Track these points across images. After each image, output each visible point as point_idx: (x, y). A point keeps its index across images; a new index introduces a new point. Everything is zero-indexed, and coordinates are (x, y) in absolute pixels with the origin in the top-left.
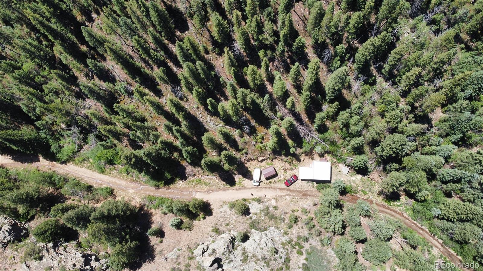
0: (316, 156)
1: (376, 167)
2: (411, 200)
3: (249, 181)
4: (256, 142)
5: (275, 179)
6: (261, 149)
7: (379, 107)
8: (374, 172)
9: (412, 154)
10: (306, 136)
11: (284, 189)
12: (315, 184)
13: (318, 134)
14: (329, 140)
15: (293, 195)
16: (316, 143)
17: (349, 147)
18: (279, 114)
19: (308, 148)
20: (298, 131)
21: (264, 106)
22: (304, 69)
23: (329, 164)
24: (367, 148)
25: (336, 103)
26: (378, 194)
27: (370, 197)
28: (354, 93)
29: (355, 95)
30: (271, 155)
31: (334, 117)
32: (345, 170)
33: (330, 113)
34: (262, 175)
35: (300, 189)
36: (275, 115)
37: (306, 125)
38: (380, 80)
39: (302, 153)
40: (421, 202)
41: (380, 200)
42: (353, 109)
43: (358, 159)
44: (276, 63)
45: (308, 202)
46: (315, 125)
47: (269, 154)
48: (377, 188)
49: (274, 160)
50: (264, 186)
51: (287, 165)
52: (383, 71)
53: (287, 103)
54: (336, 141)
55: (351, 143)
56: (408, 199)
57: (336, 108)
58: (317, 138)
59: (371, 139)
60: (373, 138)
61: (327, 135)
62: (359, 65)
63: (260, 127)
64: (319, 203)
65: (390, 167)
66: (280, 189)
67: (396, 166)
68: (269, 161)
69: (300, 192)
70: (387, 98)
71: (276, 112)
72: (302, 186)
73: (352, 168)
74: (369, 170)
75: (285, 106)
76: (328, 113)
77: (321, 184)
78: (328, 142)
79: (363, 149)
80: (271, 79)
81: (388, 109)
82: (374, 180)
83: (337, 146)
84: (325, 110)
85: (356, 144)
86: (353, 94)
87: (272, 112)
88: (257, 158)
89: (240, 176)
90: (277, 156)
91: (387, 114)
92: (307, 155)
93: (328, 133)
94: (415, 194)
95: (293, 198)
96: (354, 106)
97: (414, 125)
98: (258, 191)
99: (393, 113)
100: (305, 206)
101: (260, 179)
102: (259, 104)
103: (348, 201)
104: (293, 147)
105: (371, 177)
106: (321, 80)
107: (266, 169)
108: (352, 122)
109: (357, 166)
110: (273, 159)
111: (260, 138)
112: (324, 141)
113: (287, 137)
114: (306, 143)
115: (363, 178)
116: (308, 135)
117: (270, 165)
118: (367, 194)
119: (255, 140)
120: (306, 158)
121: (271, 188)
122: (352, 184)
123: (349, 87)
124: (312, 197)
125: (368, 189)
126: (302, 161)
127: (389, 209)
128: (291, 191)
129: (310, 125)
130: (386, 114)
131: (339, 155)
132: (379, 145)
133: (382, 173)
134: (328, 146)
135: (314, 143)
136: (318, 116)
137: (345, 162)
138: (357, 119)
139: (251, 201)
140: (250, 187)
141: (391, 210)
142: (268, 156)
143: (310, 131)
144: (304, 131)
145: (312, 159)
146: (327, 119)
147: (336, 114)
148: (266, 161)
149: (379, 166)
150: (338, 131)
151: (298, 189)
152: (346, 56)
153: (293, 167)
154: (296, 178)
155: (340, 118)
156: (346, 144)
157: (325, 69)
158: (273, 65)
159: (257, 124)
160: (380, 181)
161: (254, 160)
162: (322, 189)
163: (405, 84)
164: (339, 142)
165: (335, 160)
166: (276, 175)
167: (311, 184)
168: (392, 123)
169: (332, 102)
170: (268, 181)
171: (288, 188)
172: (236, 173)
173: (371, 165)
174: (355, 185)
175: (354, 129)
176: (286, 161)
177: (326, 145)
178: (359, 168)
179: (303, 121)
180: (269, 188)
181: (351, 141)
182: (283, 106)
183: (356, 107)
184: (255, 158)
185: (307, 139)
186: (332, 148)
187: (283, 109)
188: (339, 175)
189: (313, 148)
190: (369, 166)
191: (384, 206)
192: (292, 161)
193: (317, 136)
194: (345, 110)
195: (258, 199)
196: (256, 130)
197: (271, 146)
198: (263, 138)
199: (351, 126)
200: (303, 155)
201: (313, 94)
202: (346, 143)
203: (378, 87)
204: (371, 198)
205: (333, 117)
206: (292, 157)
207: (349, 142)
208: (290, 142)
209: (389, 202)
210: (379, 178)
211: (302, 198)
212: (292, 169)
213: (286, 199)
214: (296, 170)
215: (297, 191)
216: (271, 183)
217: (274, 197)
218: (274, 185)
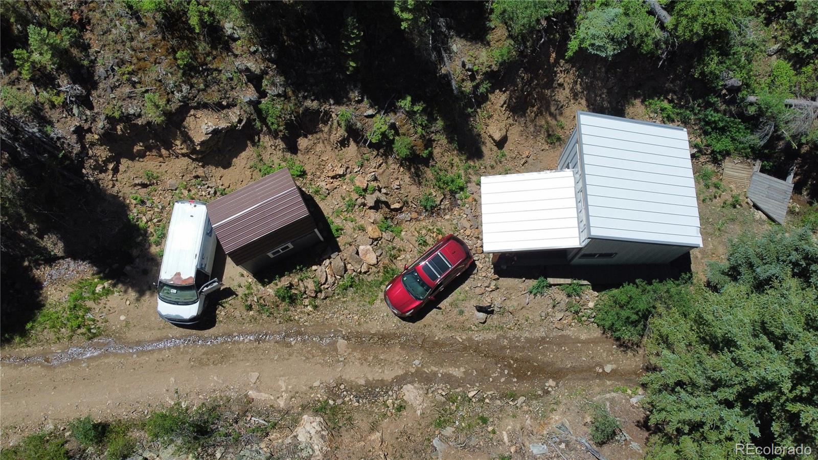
5: (321, 271)
11: (384, 339)
12: (590, 296)
15: (448, 379)
32: (768, 192)
35: (491, 336)
45: (556, 417)
49: (302, 141)
50: (247, 328)
51: (399, 182)
66: (358, 340)
69: (494, 353)
89: (83, 270)
95: (450, 398)
98: (201, 363)
120: (516, 129)
124: (580, 386)
126: (490, 148)
128: (431, 347)
145: (550, 135)
151: (477, 337)
153: (436, 195)
166: (323, 245)
167: (561, 297)
170: (270, 290)
171: (410, 328)
172: (53, 244)
192: (428, 146)
211: (514, 397)
212: (433, 210)
213: (400, 408)
214: (456, 211)
215: (477, 350)
216: (293, 300)
217: (321, 396)
218: (318, 316)
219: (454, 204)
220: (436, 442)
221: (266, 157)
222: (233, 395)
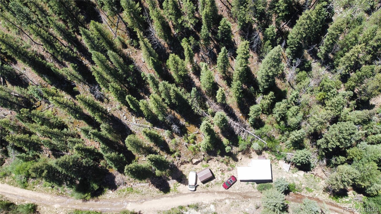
0: (253, 154)
1: (319, 161)
2: (359, 195)
3: (184, 185)
4: (188, 143)
5: (212, 182)
6: (194, 150)
7: (319, 95)
8: (317, 167)
9: (359, 145)
10: (241, 133)
11: (222, 192)
12: (256, 185)
13: (254, 130)
14: (266, 136)
15: (233, 199)
16: (253, 140)
17: (289, 141)
18: (210, 110)
19: (244, 145)
20: (232, 128)
21: (192, 101)
22: (232, 59)
23: (268, 161)
24: (307, 142)
25: (271, 93)
26: (324, 191)
27: (315, 195)
28: (289, 82)
29: (290, 84)
30: (205, 156)
31: (269, 110)
32: (286, 167)
33: (264, 106)
34: (198, 179)
35: (240, 191)
36: (205, 112)
37: (240, 121)
38: (315, 65)
39: (239, 152)
40: (372, 197)
41: (326, 197)
42: (289, 99)
43: (299, 155)
44: (201, 53)
45: (250, 205)
46: (250, 120)
47: (204, 155)
48: (322, 184)
49: (209, 161)
50: (201, 191)
51: (224, 166)
52: (319, 54)
53: (217, 97)
54: (273, 137)
55: (290, 138)
56: (356, 194)
57: (271, 99)
58: (253, 135)
59: (313, 131)
60: (315, 130)
61: (263, 129)
62: (292, 48)
63: (191, 126)
64: (262, 206)
65: (336, 160)
66: (219, 192)
67: (342, 158)
68: (204, 163)
69: (240, 194)
70: (325, 83)
71: (205, 108)
72: (241, 187)
73: (292, 165)
74: (312, 165)
75: (216, 101)
76: (263, 106)
77: (262, 184)
78: (265, 138)
79: (303, 143)
80: (197, 72)
81: (328, 95)
82: (318, 176)
83: (274, 142)
84: (259, 103)
85: (296, 137)
86: (288, 84)
87: (203, 109)
88: (191, 161)
89: (175, 181)
90: (212, 157)
91: (327, 102)
92: (243, 154)
93: (264, 128)
94: (365, 189)
95: (233, 202)
96: (289, 97)
97: (359, 112)
98: (194, 197)
99: (334, 100)
100: (247, 210)
101: (196, 183)
102: (187, 100)
103: (292, 201)
104: (229, 145)
105: (315, 173)
106: (252, 70)
107: (201, 171)
108: (289, 113)
109: (299, 162)
110: (208, 160)
111: (192, 138)
112: (261, 137)
113: (221, 136)
114: (242, 140)
115: (306, 174)
116: (244, 131)
117: (206, 166)
118: (312, 191)
119: (187, 141)
120: (243, 157)
121: (209, 192)
122: (295, 181)
123: (283, 76)
124: (254, 199)
125: (313, 186)
126: (239, 160)
127: (337, 206)
128: (230, 193)
129: (244, 120)
130: (326, 102)
131: (278, 151)
132: (322, 137)
133: (326, 167)
134: (266, 143)
135: (250, 140)
136: (253, 108)
137: (285, 158)
138: (295, 110)
139: (188, 208)
140: (186, 192)
141: (341, 208)
142: (202, 157)
143: (245, 127)
144: (238, 128)
145: (249, 157)
146: (263, 113)
147: (272, 106)
148: (201, 162)
149: (322, 160)
150: (276, 125)
151: (237, 192)
152: (278, 40)
153: (230, 168)
154: (234, 179)
155: (277, 110)
156: (284, 138)
157: (256, 57)
158: (199, 57)
159: (187, 123)
160: (324, 176)
161: (188, 162)
162: (264, 189)
163: (344, 66)
164: (277, 137)
165: (274, 157)
166: (213, 177)
167: (251, 185)
168: (334, 111)
169: (266, 92)
170: (205, 185)
171: (226, 190)
172: (170, 178)
173: (314, 160)
174: (299, 183)
175: (292, 121)
176: (222, 162)
177: (264, 141)
178: (301, 163)
179: (237, 117)
180: (207, 192)
181: (291, 135)
182: (213, 101)
183: (294, 96)
184: (188, 160)
185: (243, 136)
186: (270, 144)
187: (214, 104)
188: (280, 173)
189: (250, 146)
190: (311, 160)
191: (331, 204)
192: (229, 161)
193: (253, 132)
194: (281, 101)
195: (195, 206)
196: (187, 130)
197: (204, 146)
198: (195, 138)
199: (289, 118)
200: (240, 153)
201: (245, 87)
202: (283, 138)
203: (314, 72)
204: (317, 195)
205: (268, 111)
206: (228, 157)
207: (288, 136)
208: (225, 141)
209: (337, 198)
210: (323, 174)
211: (243, 201)
212: (229, 170)
213: (225, 203)
214: (233, 170)
215: (237, 194)
216: (208, 186)
217: (213, 202)
218: (212, 189)
219: (233, 169)
220: (231, 209)
221: (203, 163)
222: (200, 202)
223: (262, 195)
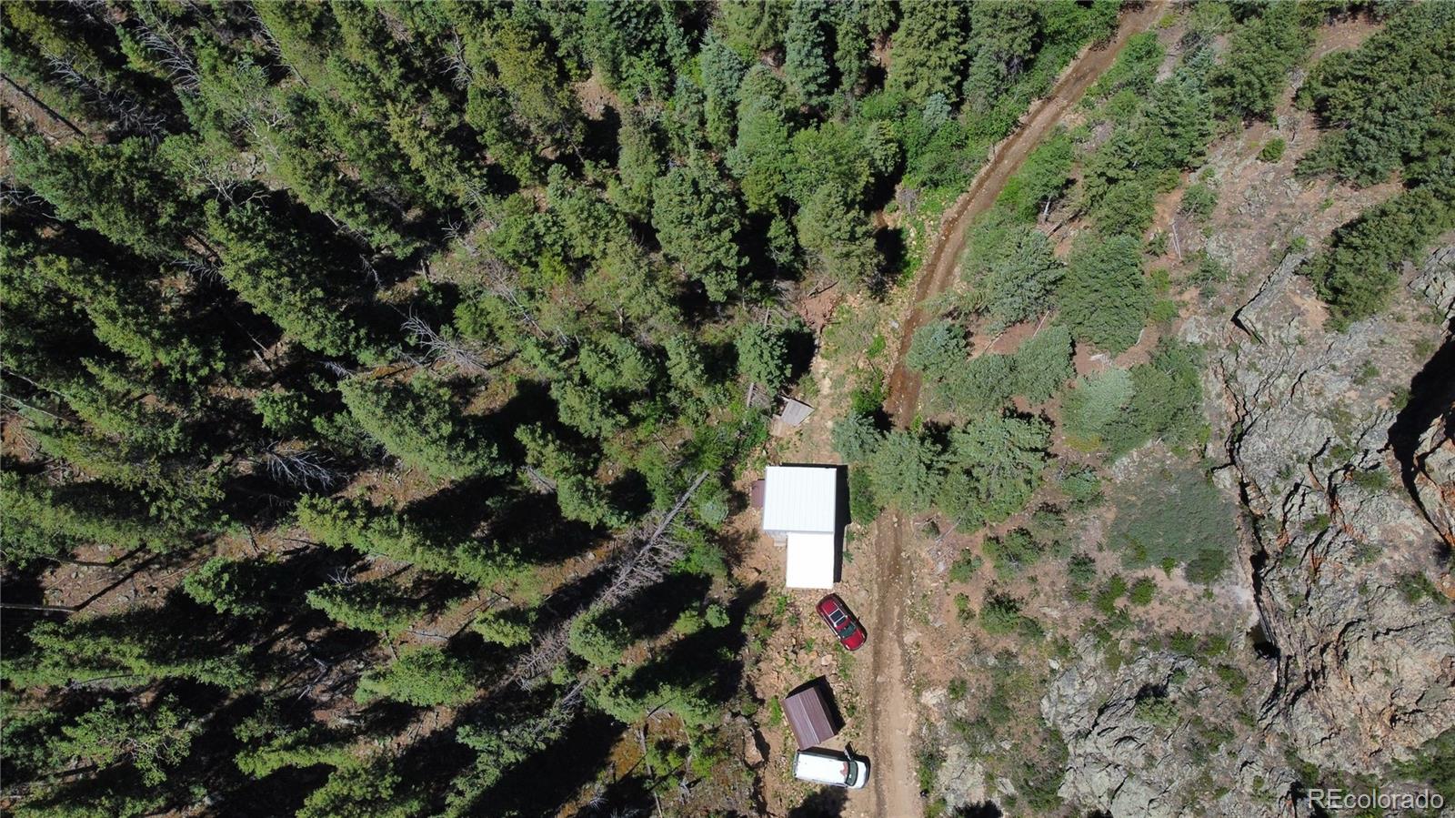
0: (741, 523)
1: (782, 305)
2: (897, 195)
3: (847, 804)
4: (680, 775)
5: (836, 688)
6: (710, 752)
7: (550, 272)
8: (802, 313)
9: (735, 173)
10: (661, 560)
11: (877, 653)
12: (854, 526)
13: (653, 513)
14: (678, 472)
15: (901, 616)
16: (689, 520)
17: (706, 394)
18: (558, 677)
19: (707, 554)
20: (637, 594)
21: (513, 746)
22: (365, 568)
23: (774, 474)
24: (712, 333)
25: (521, 434)
26: (882, 301)
27: (893, 329)
28: (489, 367)
29: (498, 364)
30: (738, 708)
31: (584, 450)
32: (794, 416)
33: (567, 464)
34: (823, 745)
35: (876, 587)
36: (563, 695)
37: (614, 559)
38: (439, 270)
39: (730, 575)
40: (904, 159)
41: (902, 297)
42: (551, 373)
43: (755, 366)
44: (317, 692)
45: (923, 555)
46: (613, 522)
47: (735, 715)
48: (858, 302)
49: (759, 696)
50: (869, 736)
51: (780, 637)
52: (400, 254)
53: (507, 643)
54: (684, 445)
55: (692, 387)
56: (893, 204)
57: (543, 436)
58: (670, 516)
59: (675, 309)
60: (672, 302)
61: (655, 478)
62: (358, 339)
63: (613, 758)
64: (927, 511)
65: (780, 249)
66: (877, 668)
67: (776, 229)
68: (763, 716)
69: (885, 587)
70: (510, 246)
71: (548, 693)
72: (861, 580)
73: (788, 391)
74: (794, 327)
75: (524, 649)
76: (565, 470)
77: (852, 503)
78: (687, 474)
79: (714, 348)
80: (392, 715)
81: (555, 242)
82: (831, 312)
83: (704, 442)
84: (553, 483)
85: (692, 367)
86: (494, 371)
87: (550, 705)
88: (752, 768)
90: (743, 684)
91: (578, 250)
92: (738, 559)
93: (649, 474)
94: (878, 175)
95: (912, 616)
96: (542, 372)
97: (625, 157)
98: (890, 765)
99: (573, 226)
100: (941, 568)
101: (838, 756)
102: (506, 770)
103: (912, 406)
104: (702, 613)
105: (821, 321)
106: (419, 494)
107: (795, 730)
108: (604, 380)
109: (781, 369)
110: (755, 699)
111: (664, 760)
112: (683, 490)
113: (663, 641)
114: (688, 560)
115: (822, 351)
116: (655, 551)
117: (778, 709)
118: (882, 338)
119: (672, 782)
120: (750, 562)
121: (874, 705)
122: (846, 390)
123: (464, 387)
124: (905, 539)
125: (864, 334)
126: (762, 578)
127: (932, 267)
128: (882, 623)
129: (612, 545)
130: (577, 253)
131: (736, 434)
132: (699, 281)
133: (803, 285)
134: (705, 475)
135: (690, 530)
136: (570, 508)
137: (765, 412)
138: (594, 358)
139: (932, 796)
140: (874, 799)
141: (937, 257)
142: (741, 720)
143: (639, 544)
144: (639, 570)
145: (752, 539)
146: (592, 473)
147: (570, 439)
148: (762, 729)
149: (778, 292)
150: (642, 432)
151: (876, 596)
152: (318, 387)
153: (787, 615)
154: (830, 604)
155: (586, 421)
156: (693, 407)
157: (373, 476)
158: (326, 706)
159: (602, 775)
160: (833, 293)
161: (758, 780)
162: (870, 500)
163: (459, 178)
164: (687, 431)
165: (758, 452)
166: (820, 685)
167: (854, 544)
168: (612, 231)
169: (515, 454)
170: (848, 720)
171: (870, 637)
173: (777, 319)
174: (853, 377)
175: (632, 373)
176: (764, 643)
177: (698, 481)
178: (785, 362)
179: (597, 571)
180: (876, 715)
181: (682, 384)
182: (523, 658)
183: (543, 357)
184: (750, 780)
185: (672, 557)
186: (711, 460)
187: (537, 655)
188: (816, 437)
189: (710, 534)
190: (777, 328)
191: (925, 283)
192: (762, 617)
193: (658, 518)
194: (555, 403)
195: (927, 765)
196: (627, 777)
197: (698, 711)
198: (665, 747)
199: (622, 382)
200: (736, 571)
201: (482, 530)
202: (692, 410)
203: (463, 279)
204: (896, 326)
205: (585, 454)
206: (747, 620)
207: (686, 394)
208: (684, 626)
209: (907, 264)
210: (824, 296)
211: (912, 577)
212: (796, 619)
213: (918, 645)
214: (797, 603)
215: (884, 597)
216: (853, 708)
217: (910, 693)
218: (863, 693)
219: (792, 605)
220: (937, 626)
221: (765, 720)
222: (910, 744)
223: (890, 509)
